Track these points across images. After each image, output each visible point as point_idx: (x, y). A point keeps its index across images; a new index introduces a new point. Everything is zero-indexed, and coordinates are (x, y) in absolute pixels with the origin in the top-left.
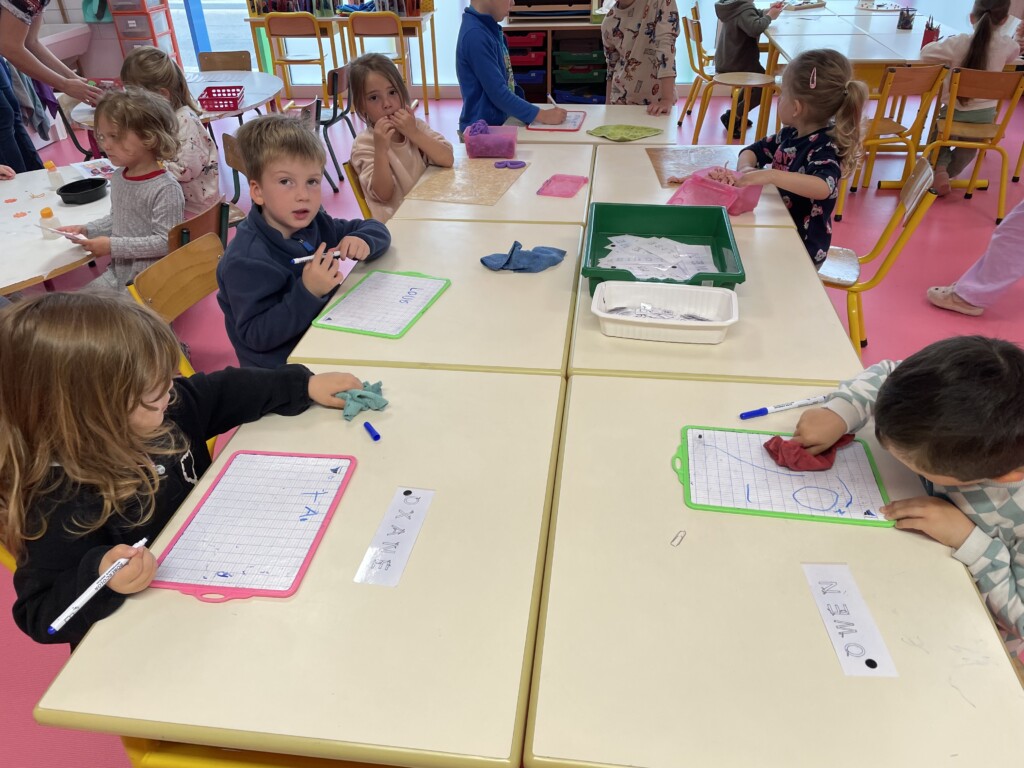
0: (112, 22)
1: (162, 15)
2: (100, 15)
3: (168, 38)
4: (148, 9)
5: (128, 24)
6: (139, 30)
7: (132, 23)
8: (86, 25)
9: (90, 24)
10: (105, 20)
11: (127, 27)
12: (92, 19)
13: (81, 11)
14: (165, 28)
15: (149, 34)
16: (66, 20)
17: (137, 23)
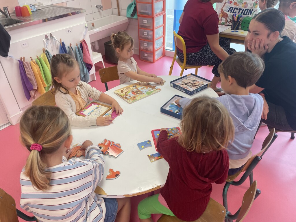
0: (137, 19)
1: (161, 17)
2: (133, 15)
4: (155, 15)
6: (148, 25)
7: (145, 21)
8: (127, 18)
9: (128, 18)
10: (135, 17)
11: (143, 23)
12: (129, 16)
13: (126, 11)
16: (119, 15)
17: (147, 21)
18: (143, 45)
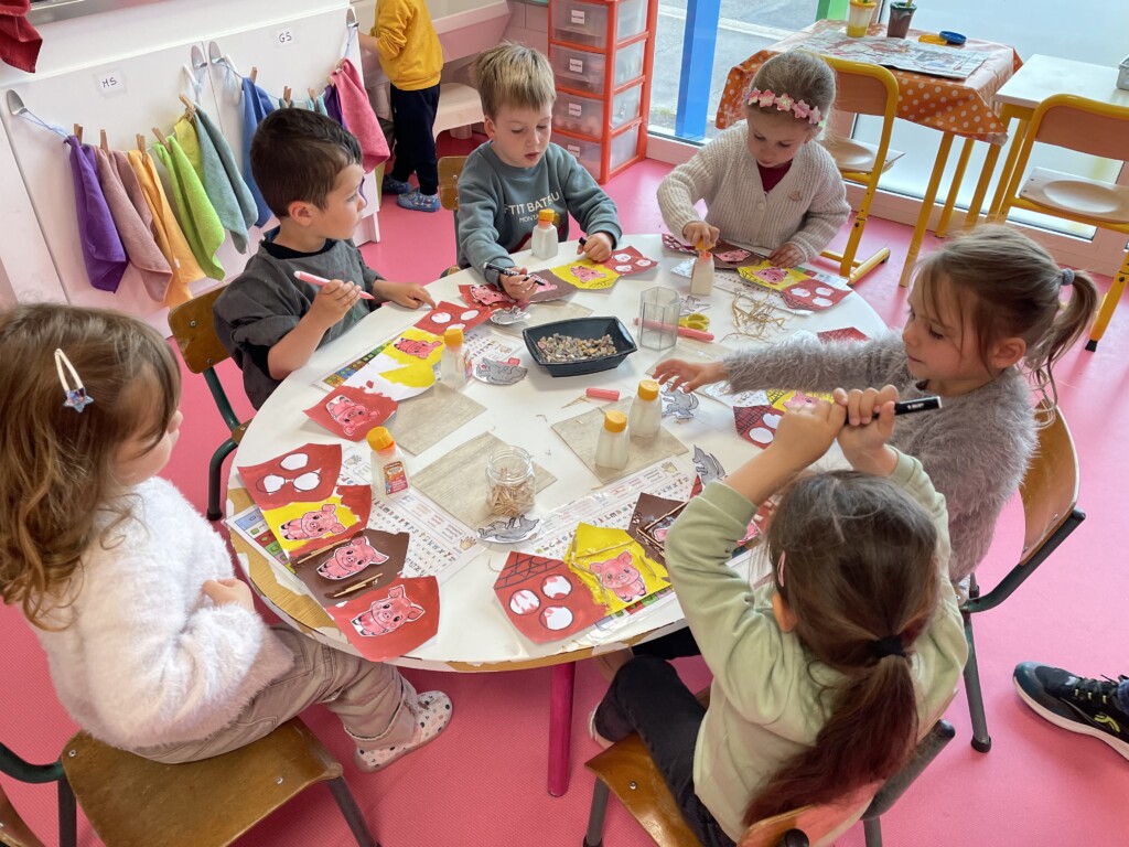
0: (545, 5)
1: (642, 3)
3: (638, 50)
5: (570, 16)
6: (587, 32)
7: (578, 16)
8: (505, 1)
11: (569, 22)
14: (640, 27)
15: (603, 45)
17: (587, 17)
18: (563, 108)
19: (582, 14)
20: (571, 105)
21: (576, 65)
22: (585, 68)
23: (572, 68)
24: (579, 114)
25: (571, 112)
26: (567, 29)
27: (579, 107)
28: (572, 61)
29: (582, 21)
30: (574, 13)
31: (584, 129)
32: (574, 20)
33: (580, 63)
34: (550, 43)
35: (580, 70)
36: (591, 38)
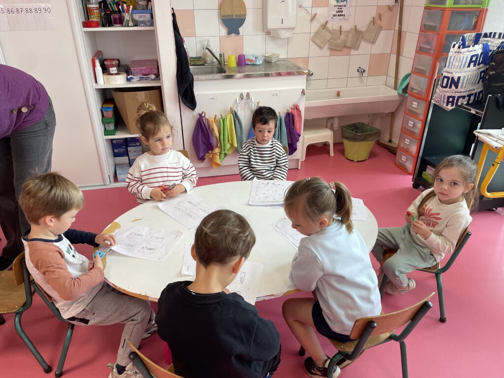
2: (404, 91)
5: (413, 104)
9: (399, 94)
10: (407, 95)
12: (401, 91)
15: (422, 118)
16: (395, 88)
17: (418, 106)
18: (403, 141)
19: (416, 104)
20: (406, 140)
21: (411, 124)
22: (414, 125)
23: (409, 125)
24: (408, 143)
25: (406, 142)
26: (411, 109)
27: (409, 141)
28: (410, 122)
29: (416, 107)
30: (414, 103)
31: (410, 151)
32: (413, 106)
33: (412, 123)
34: (405, 113)
35: (411, 126)
36: (419, 114)
